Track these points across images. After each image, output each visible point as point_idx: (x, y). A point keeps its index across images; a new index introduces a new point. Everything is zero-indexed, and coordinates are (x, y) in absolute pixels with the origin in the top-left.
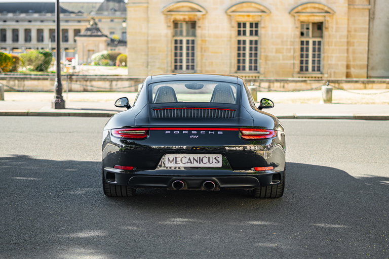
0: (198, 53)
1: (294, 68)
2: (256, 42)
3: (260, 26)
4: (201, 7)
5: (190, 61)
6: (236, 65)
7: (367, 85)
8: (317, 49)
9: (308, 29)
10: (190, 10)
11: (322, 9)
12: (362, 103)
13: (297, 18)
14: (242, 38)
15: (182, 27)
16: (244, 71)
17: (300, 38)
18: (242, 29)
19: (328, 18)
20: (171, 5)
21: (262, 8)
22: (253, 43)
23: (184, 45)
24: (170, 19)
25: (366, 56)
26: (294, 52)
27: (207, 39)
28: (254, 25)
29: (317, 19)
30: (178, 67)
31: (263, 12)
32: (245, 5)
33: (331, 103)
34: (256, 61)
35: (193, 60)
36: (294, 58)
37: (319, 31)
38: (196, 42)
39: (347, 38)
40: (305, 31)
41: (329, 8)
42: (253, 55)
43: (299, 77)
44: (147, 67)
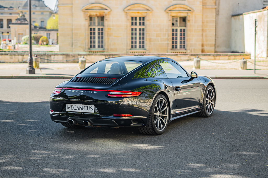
0: (105, 37)
1: (168, 47)
2: (143, 30)
3: (145, 19)
4: (108, 7)
5: (100, 42)
6: (131, 44)
7: (216, 57)
8: (182, 34)
9: (177, 21)
10: (100, 8)
11: (186, 8)
12: (219, 69)
13: (169, 14)
14: (134, 27)
15: (94, 20)
16: (136, 49)
17: (172, 27)
18: (134, 21)
19: (189, 14)
20: (88, 5)
21: (147, 8)
22: (142, 30)
23: (97, 32)
24: (87, 15)
25: (214, 38)
26: (168, 36)
27: (111, 27)
28: (142, 19)
29: (183, 15)
30: (93, 46)
31: (148, 10)
32: (136, 5)
33: (200, 69)
34: (143, 42)
35: (102, 41)
36: (168, 40)
37: (184, 23)
38: (104, 30)
39: (202, 27)
40: (175, 22)
41: (190, 8)
42: (142, 38)
43: (171, 52)
44: (72, 46)
